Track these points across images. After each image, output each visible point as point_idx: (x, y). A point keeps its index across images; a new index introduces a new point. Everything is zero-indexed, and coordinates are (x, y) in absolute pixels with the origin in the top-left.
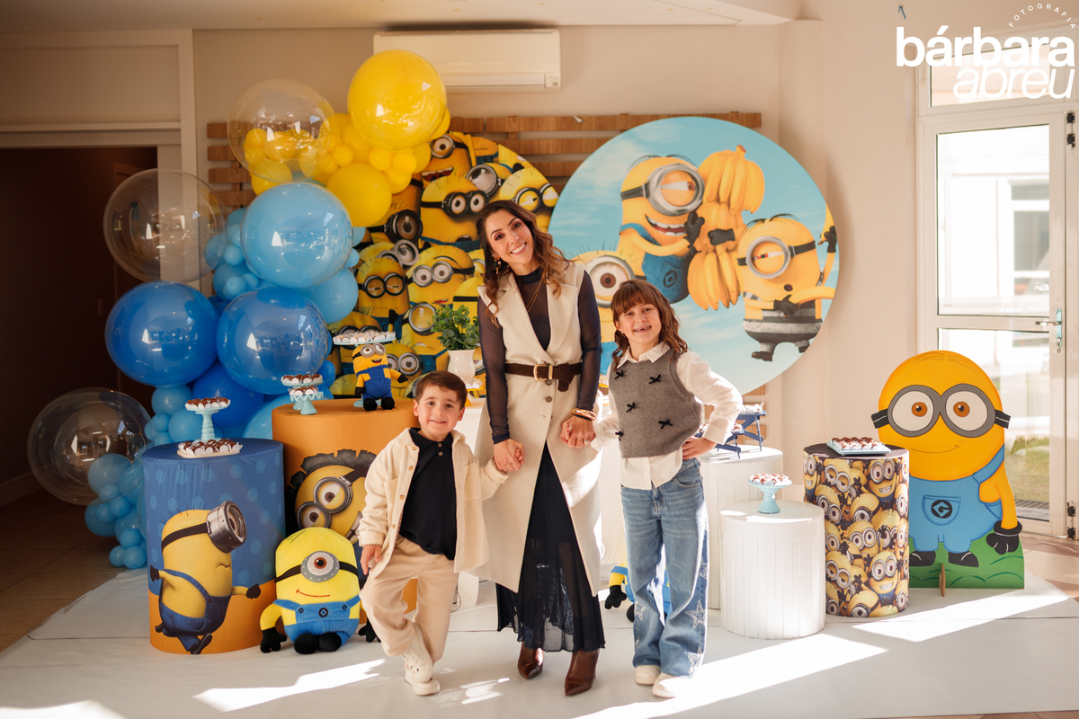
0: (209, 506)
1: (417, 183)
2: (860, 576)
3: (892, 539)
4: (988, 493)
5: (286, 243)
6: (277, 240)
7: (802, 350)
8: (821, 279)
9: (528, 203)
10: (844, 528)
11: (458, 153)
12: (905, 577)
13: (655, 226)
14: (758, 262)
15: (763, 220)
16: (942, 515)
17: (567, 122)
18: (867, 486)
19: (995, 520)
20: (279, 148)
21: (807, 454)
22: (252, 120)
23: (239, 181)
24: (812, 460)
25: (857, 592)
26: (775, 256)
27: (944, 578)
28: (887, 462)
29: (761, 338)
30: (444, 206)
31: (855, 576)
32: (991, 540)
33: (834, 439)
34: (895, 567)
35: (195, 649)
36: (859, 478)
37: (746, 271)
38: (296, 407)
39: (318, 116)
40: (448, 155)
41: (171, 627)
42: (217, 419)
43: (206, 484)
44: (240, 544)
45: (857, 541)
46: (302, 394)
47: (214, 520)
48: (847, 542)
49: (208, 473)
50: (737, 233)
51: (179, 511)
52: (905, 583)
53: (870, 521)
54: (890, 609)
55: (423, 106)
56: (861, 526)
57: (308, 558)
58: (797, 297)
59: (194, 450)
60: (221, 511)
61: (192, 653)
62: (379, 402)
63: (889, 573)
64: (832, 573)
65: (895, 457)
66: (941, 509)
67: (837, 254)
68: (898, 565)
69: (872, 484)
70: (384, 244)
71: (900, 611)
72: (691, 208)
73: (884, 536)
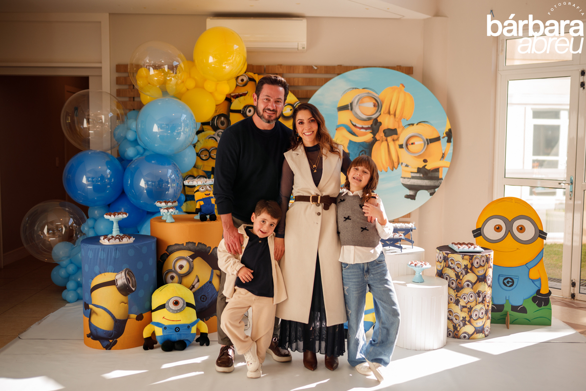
0: (117, 270)
1: (229, 100)
2: (466, 317)
3: (483, 298)
4: (534, 274)
5: (160, 130)
6: (156, 129)
7: (431, 194)
8: (443, 157)
10: (458, 291)
11: (251, 84)
12: (489, 318)
13: (355, 126)
14: (410, 147)
15: (413, 124)
16: (508, 285)
17: (309, 69)
18: (471, 269)
19: (537, 289)
20: (156, 79)
21: (438, 251)
22: (142, 63)
23: (133, 96)
24: (442, 254)
25: (464, 326)
26: (419, 143)
27: (509, 319)
28: (482, 256)
29: (410, 187)
30: (242, 112)
31: (463, 317)
32: (534, 299)
33: (452, 243)
34: (484, 313)
35: (108, 347)
36: (467, 265)
37: (403, 152)
38: (164, 218)
39: (178, 61)
40: (245, 85)
41: (95, 335)
42: (121, 224)
43: (115, 259)
44: (133, 291)
45: (465, 298)
46: (166, 211)
47: (119, 278)
48: (459, 299)
49: (116, 253)
50: (399, 131)
51: (100, 273)
52: (489, 321)
53: (472, 288)
54: (481, 335)
55: (234, 58)
56: (467, 290)
57: (169, 300)
58: (429, 166)
59: (109, 240)
60: (123, 274)
61: (106, 349)
62: (208, 217)
63: (481, 316)
64: (450, 315)
65: (487, 254)
66: (508, 282)
67: (452, 144)
68: (486, 312)
69: (474, 268)
70: (210, 132)
71: (486, 336)
72: (374, 116)
73: (479, 296)
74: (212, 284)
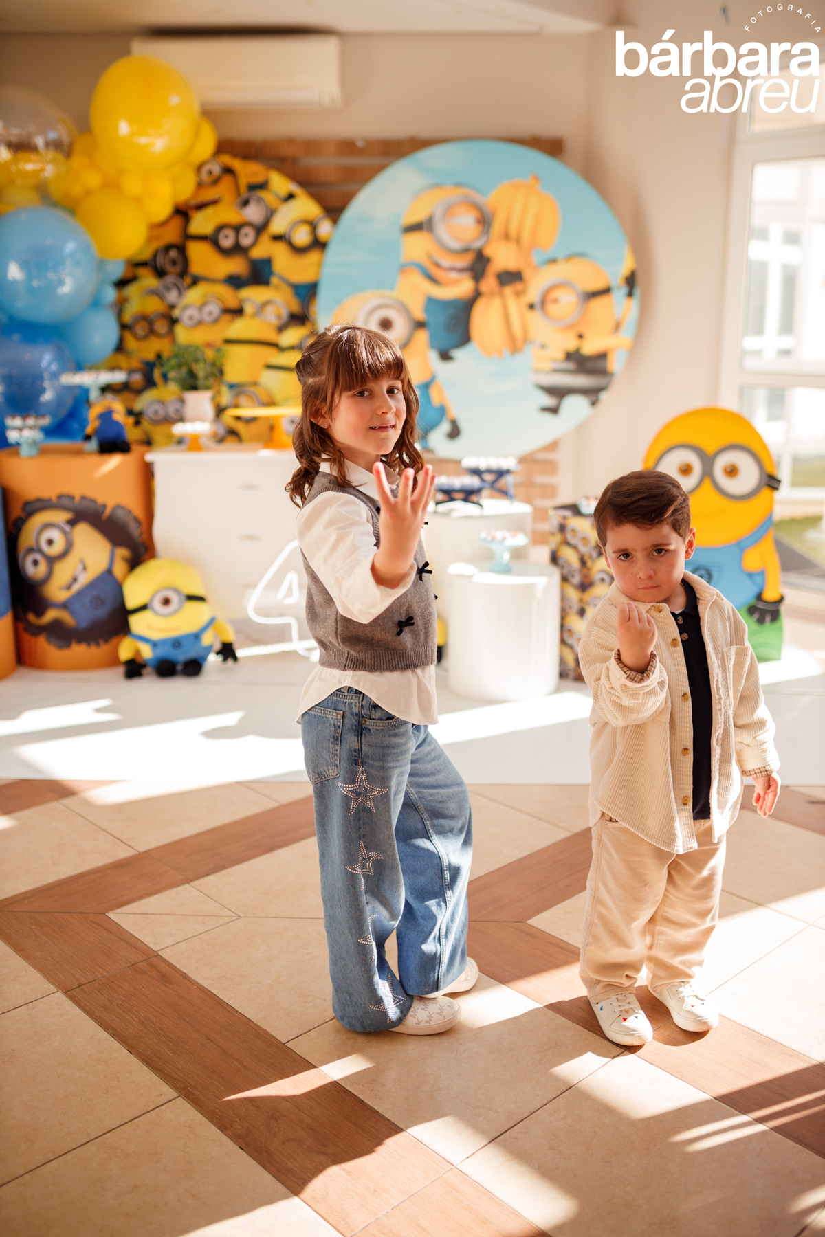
1: (182, 213)
7: (593, 404)
9: (302, 237)
11: (227, 181)
13: (437, 265)
14: (548, 306)
15: (556, 260)
17: (348, 147)
26: (567, 301)
29: (550, 390)
30: (212, 240)
37: (535, 318)
40: (216, 182)
50: (527, 274)
58: (590, 348)
67: (636, 299)
70: (149, 281)
72: (477, 245)
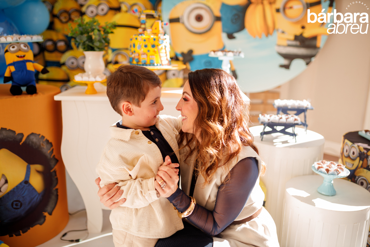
14: (287, 11)
29: (286, 56)
37: (280, 17)
58: (307, 34)
62: (24, 89)
74: (30, 185)
